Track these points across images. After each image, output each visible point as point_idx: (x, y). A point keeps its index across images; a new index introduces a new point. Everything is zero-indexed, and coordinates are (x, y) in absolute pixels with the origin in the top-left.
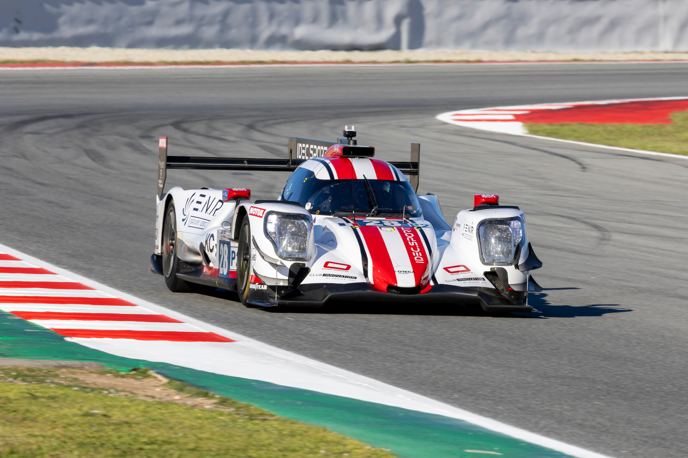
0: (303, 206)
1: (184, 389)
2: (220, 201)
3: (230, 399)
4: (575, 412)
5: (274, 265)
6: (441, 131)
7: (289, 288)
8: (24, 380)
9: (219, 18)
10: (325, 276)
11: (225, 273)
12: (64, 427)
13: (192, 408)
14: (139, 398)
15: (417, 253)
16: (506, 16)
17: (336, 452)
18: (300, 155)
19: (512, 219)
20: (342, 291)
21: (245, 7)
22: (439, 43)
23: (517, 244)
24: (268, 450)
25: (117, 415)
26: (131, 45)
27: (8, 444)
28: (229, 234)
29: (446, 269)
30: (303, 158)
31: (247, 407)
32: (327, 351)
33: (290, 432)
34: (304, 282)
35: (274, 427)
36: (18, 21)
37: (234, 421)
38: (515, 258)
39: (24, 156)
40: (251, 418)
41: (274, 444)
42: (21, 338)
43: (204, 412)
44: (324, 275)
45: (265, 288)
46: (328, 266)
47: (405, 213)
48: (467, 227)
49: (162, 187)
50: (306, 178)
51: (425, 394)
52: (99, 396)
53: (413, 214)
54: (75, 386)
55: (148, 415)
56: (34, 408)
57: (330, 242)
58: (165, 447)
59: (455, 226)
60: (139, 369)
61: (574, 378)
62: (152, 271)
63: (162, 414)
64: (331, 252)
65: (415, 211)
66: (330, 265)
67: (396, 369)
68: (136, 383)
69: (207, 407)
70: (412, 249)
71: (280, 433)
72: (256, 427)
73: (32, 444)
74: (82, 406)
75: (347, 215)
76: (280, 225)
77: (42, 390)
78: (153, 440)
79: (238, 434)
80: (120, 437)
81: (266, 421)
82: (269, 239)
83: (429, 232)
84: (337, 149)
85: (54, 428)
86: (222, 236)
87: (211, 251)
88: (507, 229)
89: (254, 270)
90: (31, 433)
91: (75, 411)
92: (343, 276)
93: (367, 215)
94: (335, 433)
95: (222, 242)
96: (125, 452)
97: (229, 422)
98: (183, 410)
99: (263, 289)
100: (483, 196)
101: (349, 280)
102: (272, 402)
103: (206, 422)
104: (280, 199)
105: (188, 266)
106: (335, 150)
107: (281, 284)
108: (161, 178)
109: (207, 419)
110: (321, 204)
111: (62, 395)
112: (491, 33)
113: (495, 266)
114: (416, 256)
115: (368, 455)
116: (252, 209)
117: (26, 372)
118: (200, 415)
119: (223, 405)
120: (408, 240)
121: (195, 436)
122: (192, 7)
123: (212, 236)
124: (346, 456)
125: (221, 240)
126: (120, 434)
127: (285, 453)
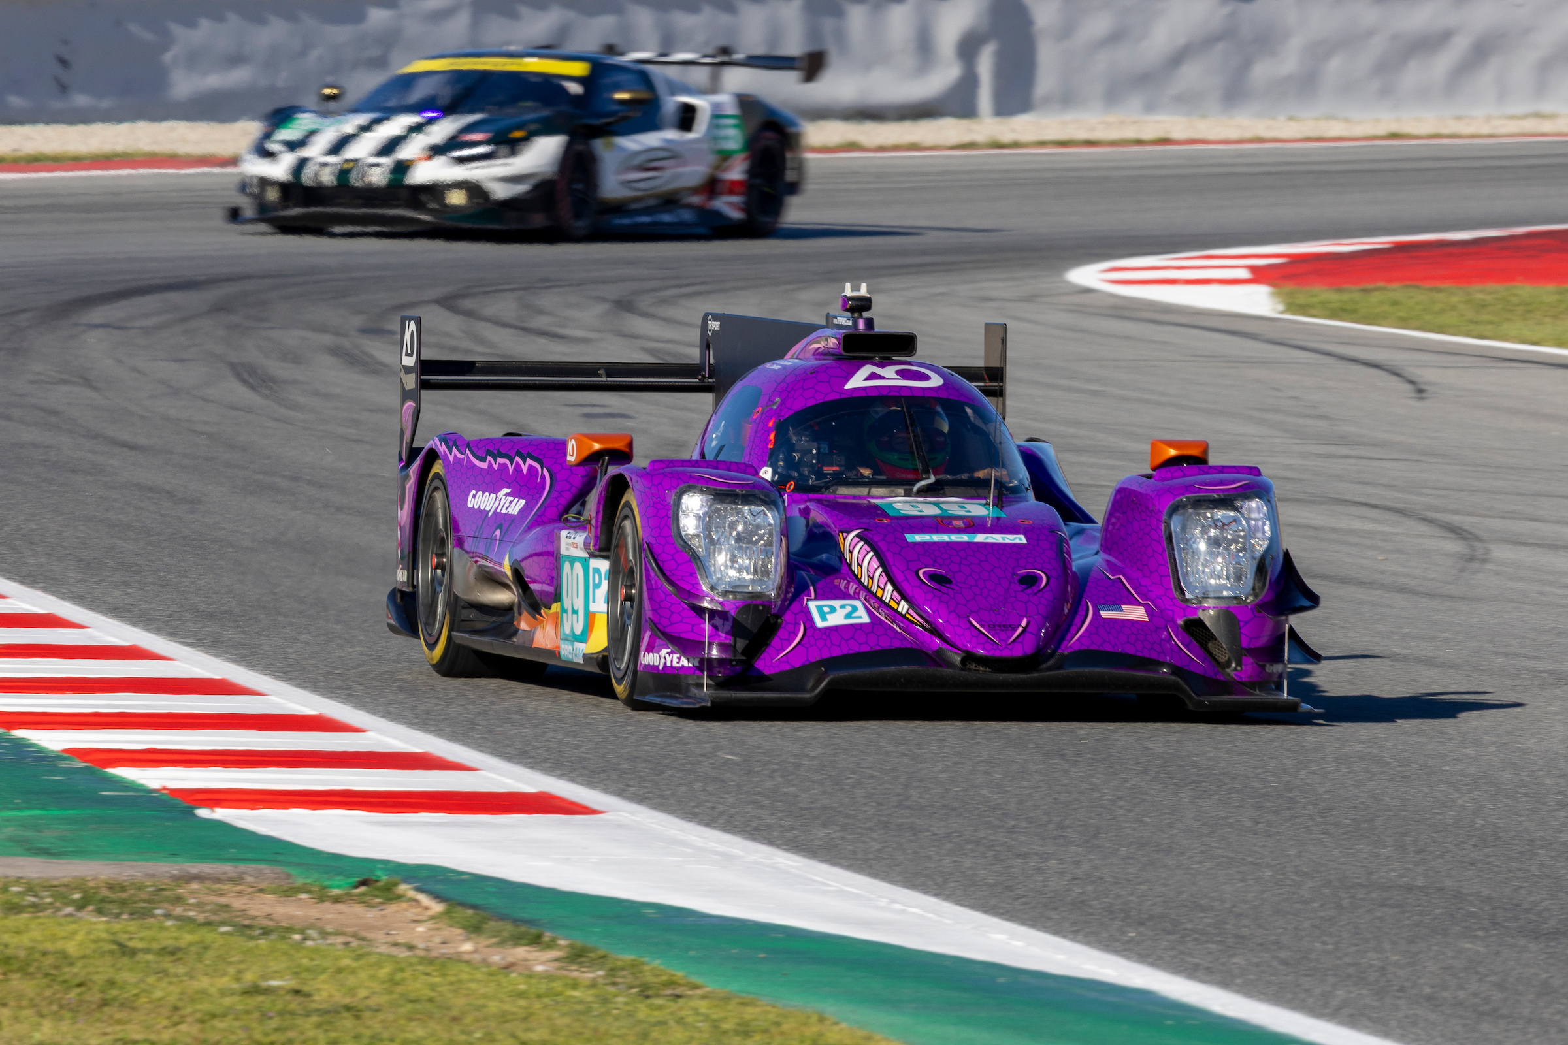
1: (483, 926)
3: (593, 950)
4: (1416, 968)
6: (1078, 310)
8: (100, 912)
12: (201, 1021)
13: (505, 971)
14: (378, 950)
16: (1225, 34)
22: (1067, 99)
25: (326, 991)
31: (635, 966)
32: (822, 833)
33: (739, 1024)
35: (700, 1014)
36: (63, 62)
37: (605, 1000)
40: (645, 993)
42: (91, 812)
43: (531, 981)
52: (282, 946)
54: (223, 923)
55: (400, 989)
56: (127, 976)
60: (377, 881)
61: (1410, 888)
63: (433, 987)
67: (986, 873)
68: (371, 915)
69: (539, 968)
71: (716, 1027)
72: (656, 1013)
74: (240, 972)
77: (144, 933)
79: (615, 1032)
81: (680, 1000)
85: (176, 1024)
91: (224, 982)
94: (845, 1025)
97: (593, 1003)
98: (481, 977)
102: (695, 954)
103: (537, 1005)
109: (539, 996)
111: (191, 944)
112: (1191, 74)
117: (105, 892)
118: (522, 987)
119: (579, 963)
126: (333, 1035)
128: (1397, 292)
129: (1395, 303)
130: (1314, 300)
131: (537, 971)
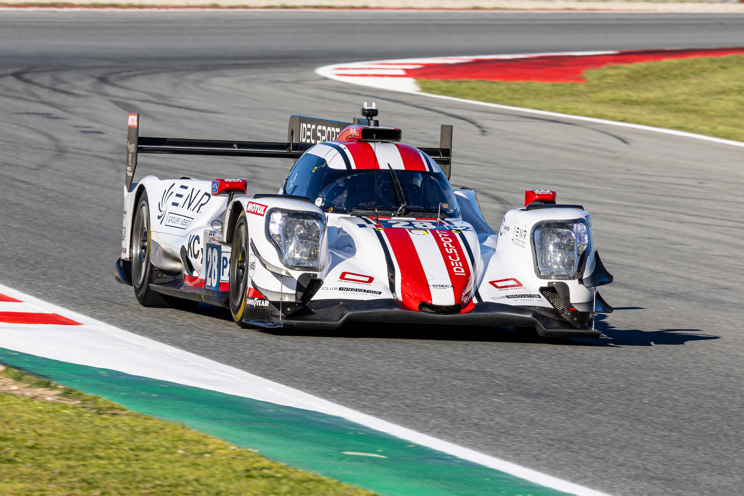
0: (313, 202)
1: (22, 377)
2: (206, 194)
3: (75, 391)
4: (470, 410)
5: (278, 276)
6: (322, 88)
7: (297, 305)
10: (342, 290)
11: (214, 285)
13: (32, 399)
15: (456, 263)
17: (196, 452)
18: (304, 138)
19: (576, 221)
20: (363, 309)
23: (581, 253)
24: (118, 449)
28: (220, 235)
29: (492, 283)
30: (308, 141)
31: (95, 399)
32: (187, 337)
33: (144, 428)
34: (315, 298)
35: (125, 423)
37: (79, 415)
38: (579, 271)
40: (99, 412)
41: (124, 442)
43: (45, 405)
44: (340, 289)
45: (267, 304)
46: (346, 277)
47: (440, 213)
48: (519, 231)
49: (132, 175)
50: (316, 167)
51: (299, 388)
53: (449, 213)
57: (347, 248)
59: (502, 230)
61: (469, 371)
62: (117, 279)
64: (348, 260)
65: (451, 210)
66: (347, 276)
67: (266, 358)
69: (49, 399)
70: (450, 257)
71: (133, 429)
72: (105, 422)
75: (368, 214)
76: (286, 226)
79: (84, 431)
81: (117, 416)
82: (272, 243)
83: (471, 236)
84: (354, 131)
86: (210, 238)
87: (196, 256)
88: (569, 234)
89: (252, 282)
92: (365, 291)
93: (393, 214)
94: (194, 430)
95: (210, 246)
97: (74, 416)
98: (20, 402)
99: (264, 305)
100: (537, 192)
101: (372, 295)
102: (124, 394)
103: (47, 416)
104: (281, 192)
105: (164, 276)
106: (351, 132)
107: (287, 299)
108: (130, 164)
109: (48, 412)
110: (335, 200)
113: (554, 280)
114: (455, 266)
115: (233, 456)
116: (250, 206)
118: (40, 408)
119: (68, 397)
120: (445, 246)
121: (35, 431)
123: (197, 238)
124: (207, 457)
125: (210, 243)
127: (138, 453)
128: (474, 83)
129: (473, 89)
130: (434, 86)
131: (47, 400)
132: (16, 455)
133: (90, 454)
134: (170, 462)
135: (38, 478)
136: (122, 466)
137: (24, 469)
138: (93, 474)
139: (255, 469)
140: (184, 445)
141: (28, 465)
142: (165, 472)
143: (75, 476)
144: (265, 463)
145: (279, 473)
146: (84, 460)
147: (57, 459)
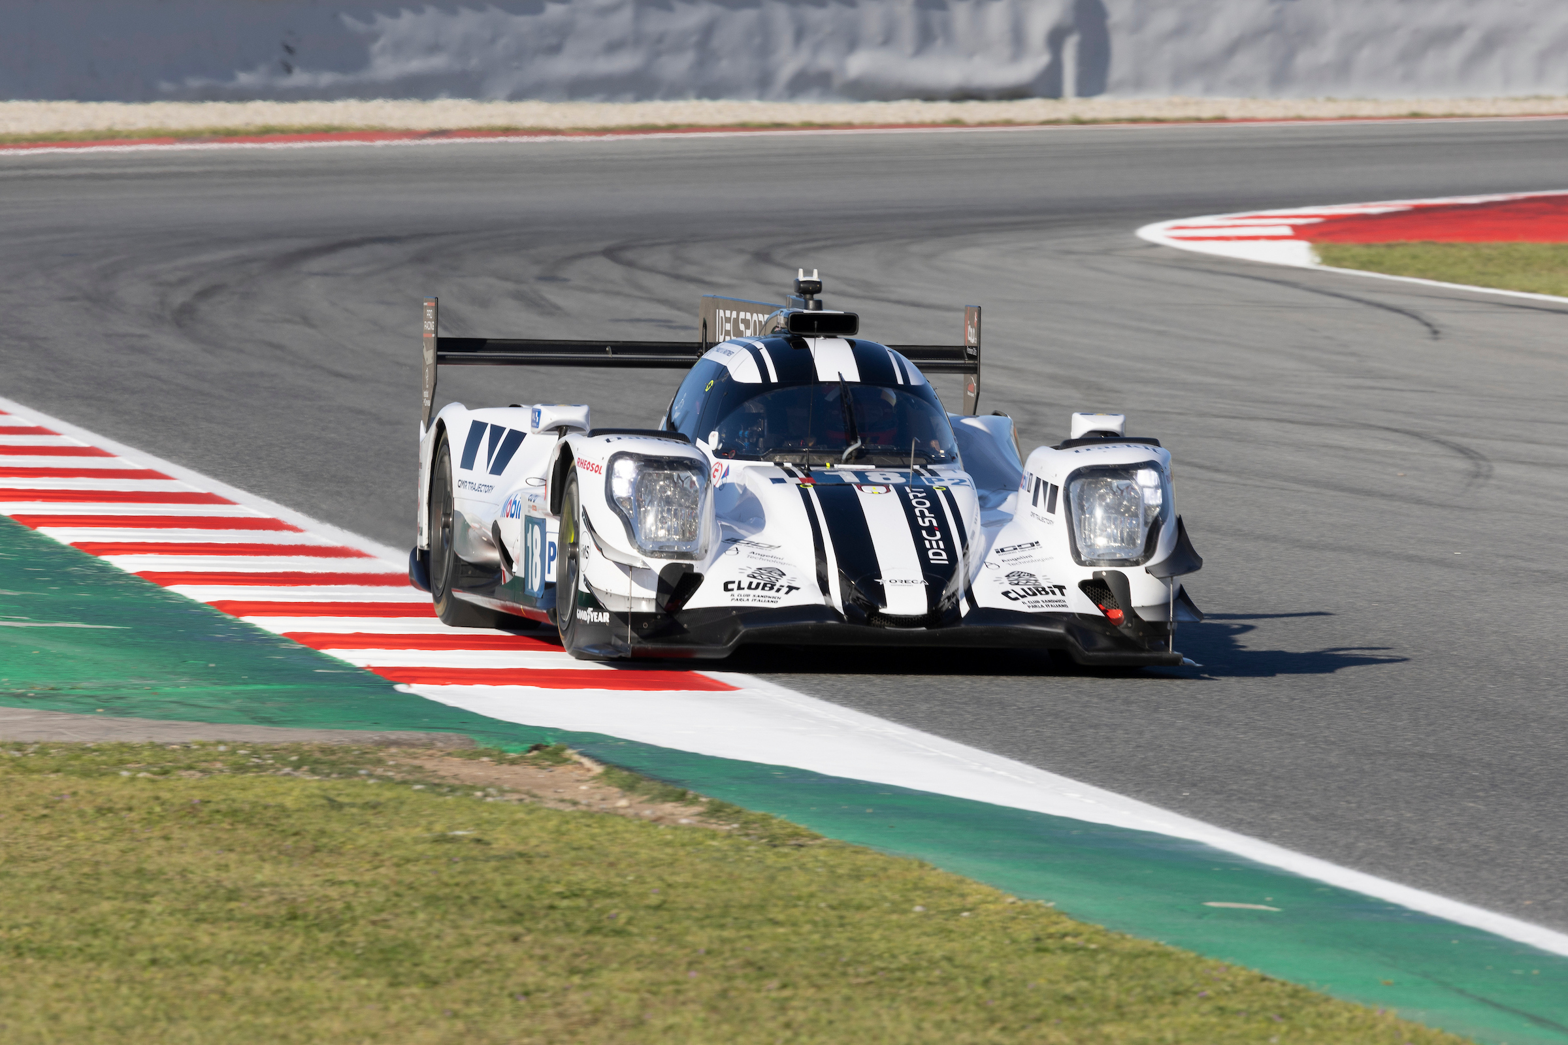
1: (636, 785)
3: (730, 806)
4: (1426, 823)
6: (1146, 261)
8: (313, 771)
9: (694, 39)
12: (398, 865)
13: (654, 823)
14: (547, 806)
16: (1275, 27)
17: (946, 908)
21: (747, 16)
22: (1139, 83)
24: (807, 907)
25: (503, 840)
26: (517, 96)
27: (284, 899)
31: (765, 820)
32: (924, 707)
33: (852, 870)
35: (819, 861)
36: (289, 50)
37: (739, 849)
39: (306, 321)
40: (773, 843)
41: (821, 894)
42: (306, 687)
43: (677, 832)
51: (1123, 790)
52: (466, 802)
54: (417, 782)
55: (565, 839)
56: (336, 826)
58: (599, 903)
60: (547, 746)
61: (1422, 756)
63: (593, 837)
67: (1063, 741)
68: (542, 775)
69: (684, 821)
71: (833, 872)
72: (783, 860)
73: (335, 900)
74: (431, 823)
77: (350, 790)
78: (575, 888)
79: (747, 876)
80: (509, 884)
81: (803, 849)
85: (376, 868)
90: (329, 877)
91: (417, 832)
94: (942, 870)
96: (520, 914)
97: (729, 851)
98: (634, 828)
102: (816, 809)
103: (682, 853)
109: (683, 845)
111: (390, 800)
112: (1243, 62)
115: (1011, 915)
117: (318, 755)
118: (669, 837)
119: (717, 817)
121: (661, 879)
122: (638, 17)
124: (965, 917)
126: (508, 877)
127: (844, 913)
128: (1416, 247)
129: (1415, 257)
130: (1346, 254)
131: (682, 824)
132: (630, 921)
133: (759, 917)
134: (900, 927)
135: (671, 962)
136: (816, 937)
137: (643, 946)
138: (765, 951)
139: (1050, 936)
140: (924, 898)
141: (652, 938)
142: (891, 945)
143: (734, 957)
144: (1069, 925)
145: (1093, 943)
146: (749, 927)
147: (702, 927)
